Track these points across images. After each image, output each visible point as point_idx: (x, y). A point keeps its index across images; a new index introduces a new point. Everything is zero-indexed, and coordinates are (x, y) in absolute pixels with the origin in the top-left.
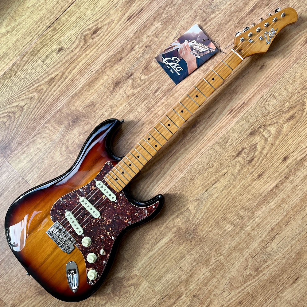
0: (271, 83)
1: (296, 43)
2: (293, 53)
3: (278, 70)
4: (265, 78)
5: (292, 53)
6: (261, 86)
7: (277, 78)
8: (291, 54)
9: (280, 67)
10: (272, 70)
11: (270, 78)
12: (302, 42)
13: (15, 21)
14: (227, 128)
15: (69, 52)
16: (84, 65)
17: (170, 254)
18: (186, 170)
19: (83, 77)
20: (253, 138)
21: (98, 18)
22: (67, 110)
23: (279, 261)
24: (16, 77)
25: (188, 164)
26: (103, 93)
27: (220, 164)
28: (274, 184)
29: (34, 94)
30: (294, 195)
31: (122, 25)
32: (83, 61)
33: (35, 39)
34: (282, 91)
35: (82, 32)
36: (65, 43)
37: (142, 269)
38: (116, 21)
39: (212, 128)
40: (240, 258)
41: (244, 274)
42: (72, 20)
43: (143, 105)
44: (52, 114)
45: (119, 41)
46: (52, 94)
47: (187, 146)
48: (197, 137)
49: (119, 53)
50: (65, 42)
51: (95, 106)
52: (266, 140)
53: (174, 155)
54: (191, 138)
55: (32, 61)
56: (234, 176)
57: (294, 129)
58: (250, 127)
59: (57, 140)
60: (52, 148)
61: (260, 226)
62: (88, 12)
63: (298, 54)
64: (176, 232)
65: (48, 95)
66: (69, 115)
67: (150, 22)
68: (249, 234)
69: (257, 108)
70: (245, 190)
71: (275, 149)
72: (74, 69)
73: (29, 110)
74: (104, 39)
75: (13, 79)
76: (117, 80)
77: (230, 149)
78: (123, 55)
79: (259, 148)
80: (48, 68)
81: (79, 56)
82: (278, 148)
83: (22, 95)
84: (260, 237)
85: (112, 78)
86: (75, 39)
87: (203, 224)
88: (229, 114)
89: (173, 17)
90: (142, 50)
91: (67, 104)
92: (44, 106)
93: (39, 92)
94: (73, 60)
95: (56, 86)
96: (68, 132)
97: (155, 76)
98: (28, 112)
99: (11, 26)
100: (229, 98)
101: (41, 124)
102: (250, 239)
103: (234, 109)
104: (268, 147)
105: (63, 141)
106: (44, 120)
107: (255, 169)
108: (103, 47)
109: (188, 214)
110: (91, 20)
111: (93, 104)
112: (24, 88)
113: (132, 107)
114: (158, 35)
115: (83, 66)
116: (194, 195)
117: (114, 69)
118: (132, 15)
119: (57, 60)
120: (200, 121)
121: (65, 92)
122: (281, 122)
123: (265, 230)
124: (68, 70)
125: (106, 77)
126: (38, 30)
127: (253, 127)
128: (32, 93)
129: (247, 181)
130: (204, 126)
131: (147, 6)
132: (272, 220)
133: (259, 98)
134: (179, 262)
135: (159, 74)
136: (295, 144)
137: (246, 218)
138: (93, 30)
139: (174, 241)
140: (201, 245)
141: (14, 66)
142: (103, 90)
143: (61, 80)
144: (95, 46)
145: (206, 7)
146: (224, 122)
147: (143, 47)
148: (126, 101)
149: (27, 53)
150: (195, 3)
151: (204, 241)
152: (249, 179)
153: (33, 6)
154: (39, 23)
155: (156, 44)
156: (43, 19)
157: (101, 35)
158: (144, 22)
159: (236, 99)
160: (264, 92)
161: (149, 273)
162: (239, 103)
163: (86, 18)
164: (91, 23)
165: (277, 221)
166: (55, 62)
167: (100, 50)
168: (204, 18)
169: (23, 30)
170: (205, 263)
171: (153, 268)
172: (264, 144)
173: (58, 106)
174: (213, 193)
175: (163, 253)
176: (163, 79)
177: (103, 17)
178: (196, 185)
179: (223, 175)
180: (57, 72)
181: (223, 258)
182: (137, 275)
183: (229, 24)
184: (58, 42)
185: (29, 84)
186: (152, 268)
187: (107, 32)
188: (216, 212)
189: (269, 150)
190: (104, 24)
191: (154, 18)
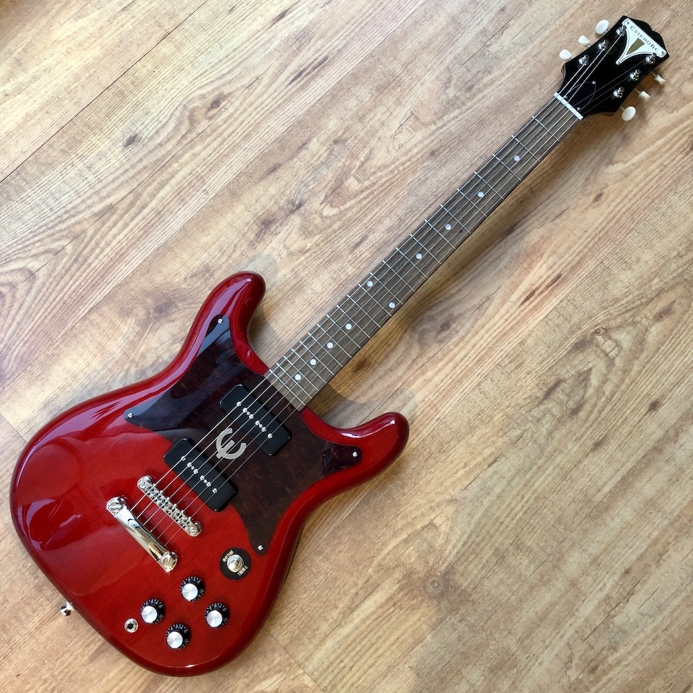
0: (620, 233)
1: (670, 148)
2: (666, 169)
3: (633, 205)
4: (605, 223)
5: (664, 168)
6: (596, 239)
7: (633, 223)
8: (661, 171)
9: (637, 197)
10: (621, 205)
11: (616, 223)
12: (685, 146)
13: (25, 71)
14: (522, 332)
15: (153, 147)
16: (187, 179)
17: (388, 633)
18: (426, 429)
19: (186, 206)
20: (580, 357)
21: (224, 72)
22: (144, 283)
23: (643, 647)
24: (23, 201)
25: (432, 415)
26: (233, 246)
27: (505, 417)
28: (629, 465)
29: (63, 243)
30: (675, 490)
31: (279, 91)
32: (186, 170)
33: (72, 115)
34: (643, 252)
35: (185, 102)
36: (142, 127)
37: (320, 670)
38: (265, 81)
39: (487, 332)
40: (554, 642)
41: (565, 681)
42: (162, 74)
43: (325, 276)
44: (106, 291)
45: (272, 126)
46: (108, 244)
47: (430, 374)
48: (452, 353)
49: (271, 153)
50: (144, 125)
51: (211, 276)
52: (611, 363)
53: (399, 392)
54: (440, 354)
55: (63, 164)
56: (540, 446)
57: (671, 337)
58: (573, 332)
59: (118, 354)
60: (103, 372)
61: (599, 564)
62: (201, 58)
63: (676, 172)
64: (403, 578)
65: (97, 244)
66: (148, 294)
67: (345, 88)
68: (573, 584)
69: (590, 289)
70: (564, 478)
71: (631, 384)
72: (163, 187)
73: (51, 280)
74: (236, 119)
75: (14, 206)
76: (265, 216)
77: (529, 380)
78: (281, 159)
79: (594, 381)
80: (101, 181)
81: (175, 158)
82: (637, 381)
83: (34, 243)
84: (601, 589)
85: (256, 212)
86: (168, 117)
87: (467, 558)
88: (525, 300)
89: (398, 77)
90: (325, 148)
91: (146, 269)
92: (87, 271)
93: (76, 237)
94: (161, 165)
95: (120, 224)
96: (146, 334)
97: (355, 210)
98: (48, 284)
99: (13, 83)
100: (526, 265)
101: (78, 314)
102: (577, 596)
103: (537, 289)
104: (614, 379)
105: (132, 357)
106: (87, 305)
107: (588, 429)
108: (235, 138)
109: (432, 535)
110: (208, 77)
111: (208, 271)
112: (42, 226)
113: (301, 280)
114: (364, 116)
115: (184, 181)
116: (446, 489)
117: (259, 190)
118: (305, 70)
119: (123, 164)
120: (460, 315)
121: (141, 240)
122: (644, 321)
123: (609, 574)
124: (150, 189)
125: (239, 208)
126: (80, 94)
127: (579, 332)
128: (59, 240)
129: (568, 457)
130: (468, 327)
131: (339, 51)
132: (625, 550)
133: (594, 266)
134: (411, 653)
135: (365, 206)
136: (675, 372)
137: (566, 545)
138: (211, 98)
139: (398, 601)
140: (462, 611)
141: (18, 174)
142: (234, 237)
143: (131, 211)
144: (215, 135)
145: (473, 59)
146: (514, 319)
147: (328, 143)
148: (286, 265)
149: (51, 146)
150: (447, 50)
151: (469, 601)
152: (572, 452)
153: (70, 38)
154: (84, 78)
155: (359, 138)
156: (93, 70)
157: (231, 110)
158: (331, 86)
159: (541, 267)
160: (603, 253)
161: (338, 679)
162: (549, 277)
163: (195, 72)
164: (206, 82)
165: (639, 552)
166: (117, 170)
167: (226, 145)
168: (468, 84)
169: (43, 92)
170: (473, 655)
171: (347, 668)
172: (606, 372)
173: (123, 271)
174: (489, 484)
175: (372, 630)
176: (374, 218)
177: (237, 72)
178: (452, 465)
179: (514, 443)
180: (123, 193)
181: (514, 640)
182: (308, 687)
183: (524, 100)
184: (126, 124)
185: (52, 218)
186: (344, 667)
187: (245, 105)
188: (497, 530)
189: (617, 386)
190: (239, 85)
191: (355, 77)
